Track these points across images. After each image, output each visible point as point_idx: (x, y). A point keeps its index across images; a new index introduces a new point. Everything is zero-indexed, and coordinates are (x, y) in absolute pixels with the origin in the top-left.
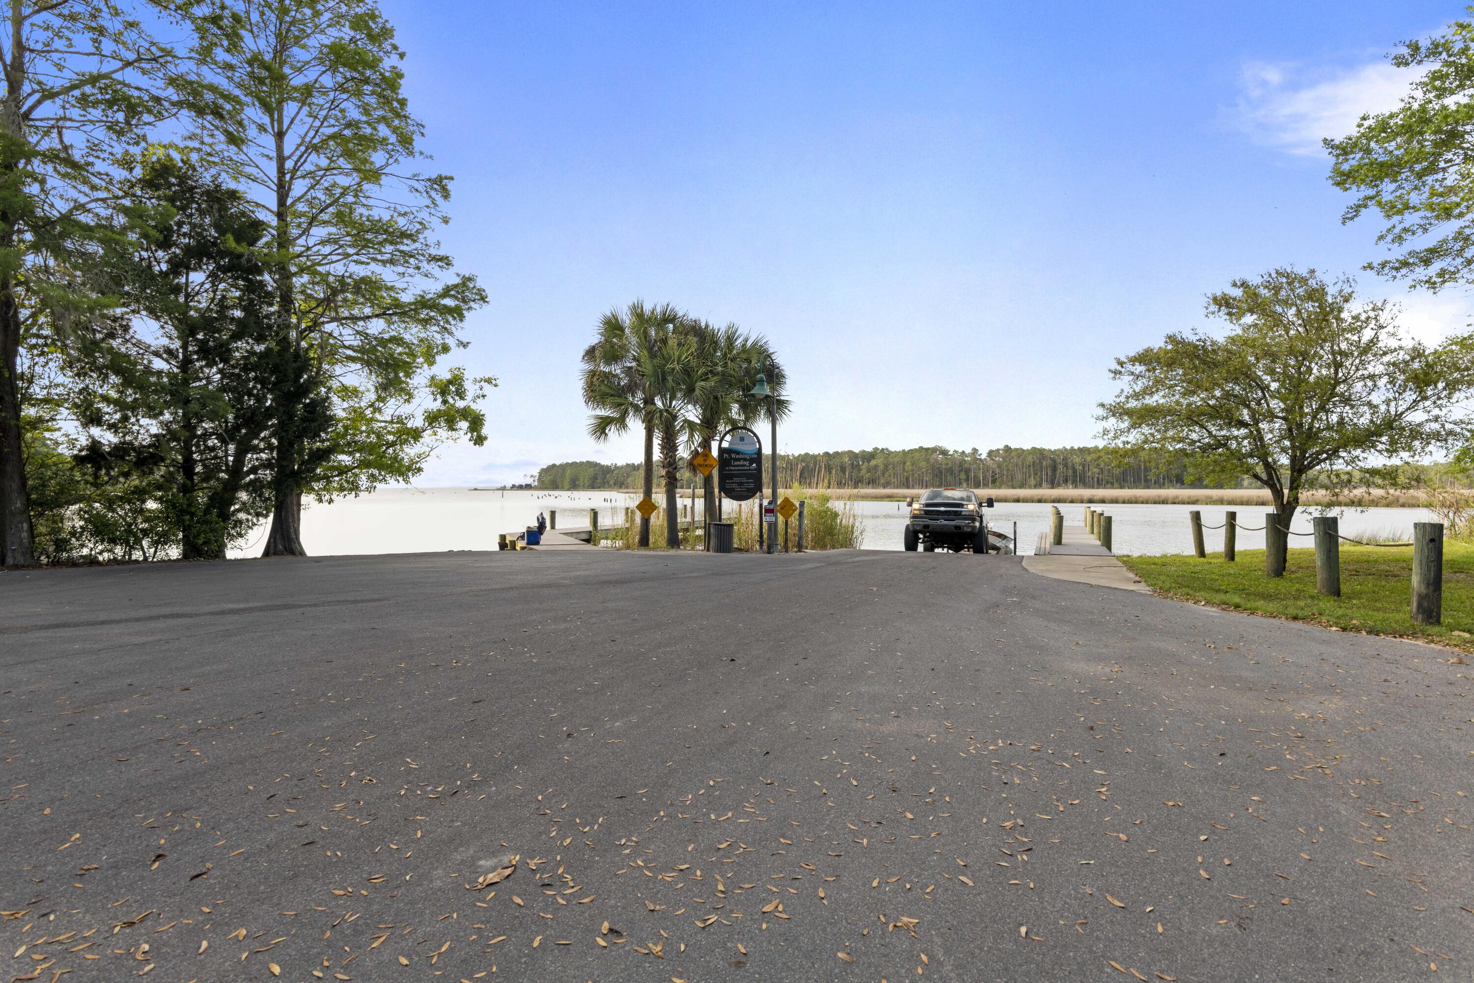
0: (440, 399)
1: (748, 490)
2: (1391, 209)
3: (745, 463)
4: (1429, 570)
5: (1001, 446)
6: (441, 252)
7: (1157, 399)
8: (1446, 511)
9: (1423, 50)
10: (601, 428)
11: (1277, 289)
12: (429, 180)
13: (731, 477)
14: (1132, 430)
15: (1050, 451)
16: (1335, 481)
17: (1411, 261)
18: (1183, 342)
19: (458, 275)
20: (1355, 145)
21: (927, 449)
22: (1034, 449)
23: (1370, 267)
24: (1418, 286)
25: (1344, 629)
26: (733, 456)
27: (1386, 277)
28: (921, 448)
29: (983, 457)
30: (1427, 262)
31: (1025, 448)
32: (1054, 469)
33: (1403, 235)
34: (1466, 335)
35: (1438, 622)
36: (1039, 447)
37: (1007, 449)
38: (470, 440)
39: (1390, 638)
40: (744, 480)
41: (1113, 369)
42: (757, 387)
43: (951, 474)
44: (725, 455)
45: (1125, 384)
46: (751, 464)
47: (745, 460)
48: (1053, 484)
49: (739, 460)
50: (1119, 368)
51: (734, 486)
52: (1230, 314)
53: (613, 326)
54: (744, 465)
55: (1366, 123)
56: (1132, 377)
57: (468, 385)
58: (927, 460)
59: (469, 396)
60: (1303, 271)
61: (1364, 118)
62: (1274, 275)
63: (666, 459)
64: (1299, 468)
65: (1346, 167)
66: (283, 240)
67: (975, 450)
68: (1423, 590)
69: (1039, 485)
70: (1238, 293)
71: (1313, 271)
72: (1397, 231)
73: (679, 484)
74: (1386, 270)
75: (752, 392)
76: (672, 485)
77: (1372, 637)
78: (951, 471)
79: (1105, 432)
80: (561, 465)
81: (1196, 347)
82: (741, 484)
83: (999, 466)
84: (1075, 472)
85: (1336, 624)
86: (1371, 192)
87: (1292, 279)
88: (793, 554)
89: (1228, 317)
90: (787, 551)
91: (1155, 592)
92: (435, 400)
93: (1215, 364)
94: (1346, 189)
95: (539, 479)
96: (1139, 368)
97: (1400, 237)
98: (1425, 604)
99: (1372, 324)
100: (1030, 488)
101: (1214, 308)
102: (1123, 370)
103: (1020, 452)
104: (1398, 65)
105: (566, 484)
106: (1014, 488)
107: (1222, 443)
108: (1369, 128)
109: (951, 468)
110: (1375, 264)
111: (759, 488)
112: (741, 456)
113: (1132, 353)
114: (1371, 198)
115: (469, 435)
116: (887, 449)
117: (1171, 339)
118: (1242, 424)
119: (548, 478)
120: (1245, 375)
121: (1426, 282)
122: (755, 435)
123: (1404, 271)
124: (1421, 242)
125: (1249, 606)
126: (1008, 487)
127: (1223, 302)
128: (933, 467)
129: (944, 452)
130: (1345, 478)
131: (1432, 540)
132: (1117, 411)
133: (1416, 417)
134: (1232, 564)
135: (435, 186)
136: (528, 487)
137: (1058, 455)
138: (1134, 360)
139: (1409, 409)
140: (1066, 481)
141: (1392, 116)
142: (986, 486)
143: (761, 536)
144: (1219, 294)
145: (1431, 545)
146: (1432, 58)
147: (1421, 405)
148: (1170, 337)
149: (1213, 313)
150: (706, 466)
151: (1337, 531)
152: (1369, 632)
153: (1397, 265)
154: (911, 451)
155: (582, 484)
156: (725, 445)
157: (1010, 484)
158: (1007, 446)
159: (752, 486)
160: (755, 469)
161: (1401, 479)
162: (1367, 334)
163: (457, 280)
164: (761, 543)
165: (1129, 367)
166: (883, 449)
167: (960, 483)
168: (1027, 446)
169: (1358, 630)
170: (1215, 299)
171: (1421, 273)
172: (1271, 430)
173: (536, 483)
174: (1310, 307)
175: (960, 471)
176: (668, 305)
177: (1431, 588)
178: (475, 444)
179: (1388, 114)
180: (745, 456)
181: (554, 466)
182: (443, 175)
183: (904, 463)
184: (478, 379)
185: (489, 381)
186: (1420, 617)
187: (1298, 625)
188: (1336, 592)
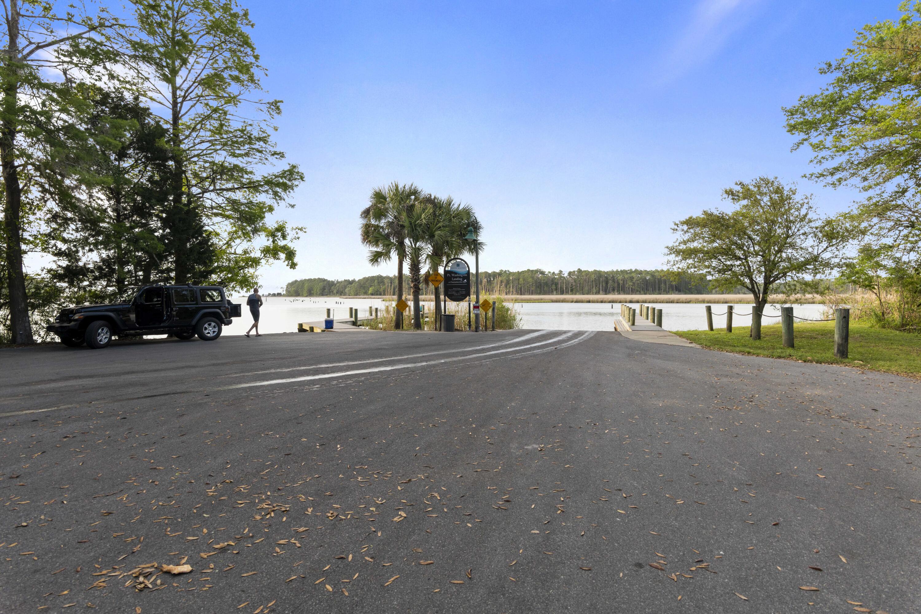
0: (271, 239)
1: (462, 295)
2: (817, 147)
3: (460, 279)
4: (843, 332)
5: (576, 269)
6: (278, 150)
7: (695, 245)
8: (831, 305)
9: (833, 67)
10: (375, 258)
11: (759, 187)
12: (269, 103)
13: (452, 287)
14: (683, 261)
15: (604, 272)
16: (788, 289)
17: (825, 173)
18: (711, 215)
19: (289, 164)
20: (797, 111)
21: (532, 271)
22: (595, 271)
23: (805, 176)
24: (828, 186)
25: (805, 361)
26: (453, 275)
27: (812, 181)
28: (529, 270)
29: (565, 275)
30: (832, 174)
31: (590, 271)
32: (607, 283)
33: (822, 160)
34: (847, 212)
35: (847, 357)
36: (598, 270)
37: (580, 271)
38: (287, 265)
39: (826, 365)
40: (459, 289)
41: (673, 228)
42: (469, 235)
43: (547, 286)
44: (448, 275)
45: (680, 236)
46: (463, 280)
47: (460, 277)
48: (606, 292)
49: (456, 277)
50: (676, 227)
51: (454, 293)
52: (733, 199)
53: (379, 197)
54: (460, 281)
55: (803, 100)
56: (683, 232)
57: (288, 230)
58: (533, 278)
59: (289, 238)
60: (771, 178)
61: (802, 97)
62: (758, 180)
63: (413, 277)
64: (768, 282)
65: (792, 122)
66: (176, 140)
67: (561, 272)
68: (840, 342)
69: (598, 293)
70: (738, 188)
71: (776, 178)
72: (819, 158)
73: (420, 292)
74: (813, 177)
75: (466, 237)
76: (417, 292)
77: (819, 365)
78: (546, 284)
79: (668, 262)
80: (301, 281)
81: (718, 217)
82: (457, 292)
83: (575, 280)
84: (619, 284)
85: (801, 359)
86: (806, 137)
87: (767, 182)
88: (489, 332)
89: (732, 201)
90: (486, 330)
91: (703, 347)
92: (268, 240)
93: (728, 227)
94: (793, 134)
95: (286, 290)
96: (685, 227)
97: (820, 161)
98: (841, 348)
99: (806, 206)
100: (593, 294)
101: (725, 196)
102: (678, 228)
103: (587, 273)
104: (821, 73)
105: (305, 293)
106: (583, 294)
107: (729, 268)
108: (804, 102)
109: (546, 282)
110: (807, 175)
111: (468, 294)
112: (457, 275)
113: (683, 219)
114: (806, 140)
115: (287, 262)
116: (508, 271)
117: (705, 213)
118: (739, 259)
119: (293, 289)
120: (742, 233)
121: (832, 184)
122: (466, 263)
123: (821, 178)
124: (831, 164)
125: (755, 352)
126: (580, 294)
127: (730, 193)
128: (536, 281)
129: (542, 273)
130: (793, 287)
131: (844, 317)
132: (674, 251)
133: (826, 256)
134: (731, 334)
135: (272, 107)
136: (279, 295)
137: (609, 275)
138: (683, 223)
139: (823, 251)
140: (613, 290)
141: (816, 97)
142: (567, 293)
143: (470, 322)
144: (728, 189)
145: (844, 319)
146: (837, 71)
147: (829, 249)
148: (704, 212)
149: (725, 198)
150: (437, 281)
151: (793, 314)
152: (817, 362)
153: (818, 175)
154: (523, 272)
155: (315, 293)
156: (448, 269)
157: (581, 292)
158: (579, 269)
159: (464, 292)
160: (466, 283)
161: (821, 288)
162: (803, 212)
163: (287, 168)
164: (470, 325)
165: (680, 226)
166: (506, 271)
167: (552, 292)
168: (591, 269)
169: (811, 362)
170: (726, 192)
171: (830, 179)
172: (755, 261)
173: (285, 292)
174: (775, 197)
175: (552, 284)
176: (412, 185)
177: (844, 340)
178: (291, 268)
179: (814, 96)
180: (460, 275)
181: (296, 281)
182: (277, 100)
183: (519, 280)
184: (294, 228)
185: (301, 229)
186: (839, 355)
187: (782, 360)
188: (792, 346)
